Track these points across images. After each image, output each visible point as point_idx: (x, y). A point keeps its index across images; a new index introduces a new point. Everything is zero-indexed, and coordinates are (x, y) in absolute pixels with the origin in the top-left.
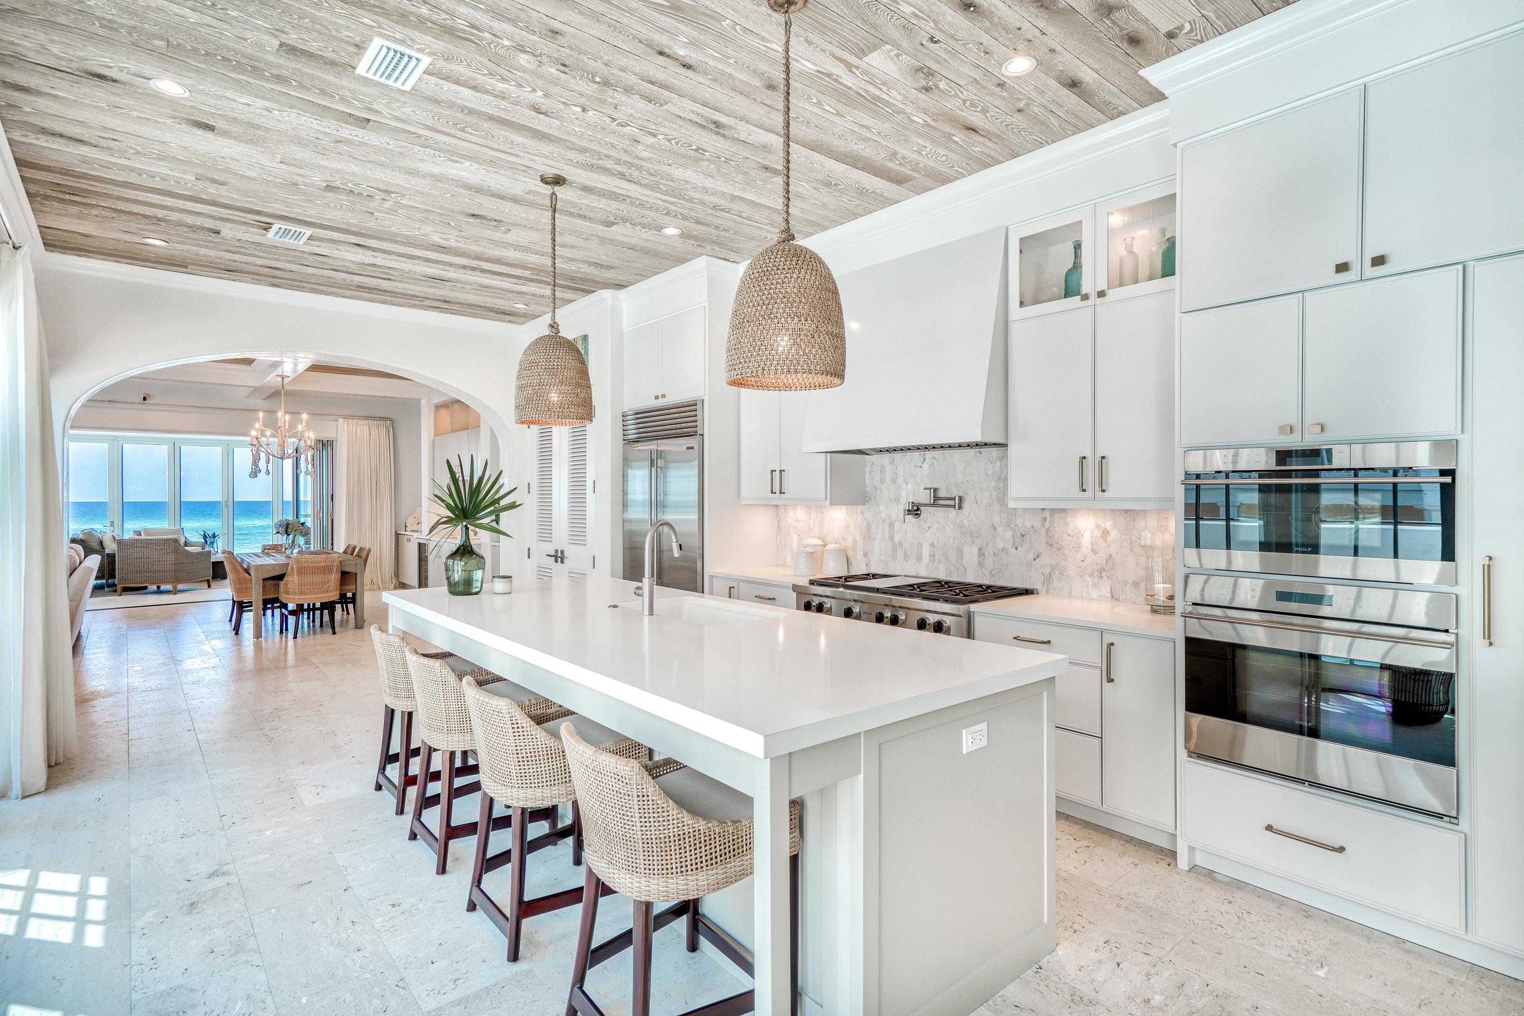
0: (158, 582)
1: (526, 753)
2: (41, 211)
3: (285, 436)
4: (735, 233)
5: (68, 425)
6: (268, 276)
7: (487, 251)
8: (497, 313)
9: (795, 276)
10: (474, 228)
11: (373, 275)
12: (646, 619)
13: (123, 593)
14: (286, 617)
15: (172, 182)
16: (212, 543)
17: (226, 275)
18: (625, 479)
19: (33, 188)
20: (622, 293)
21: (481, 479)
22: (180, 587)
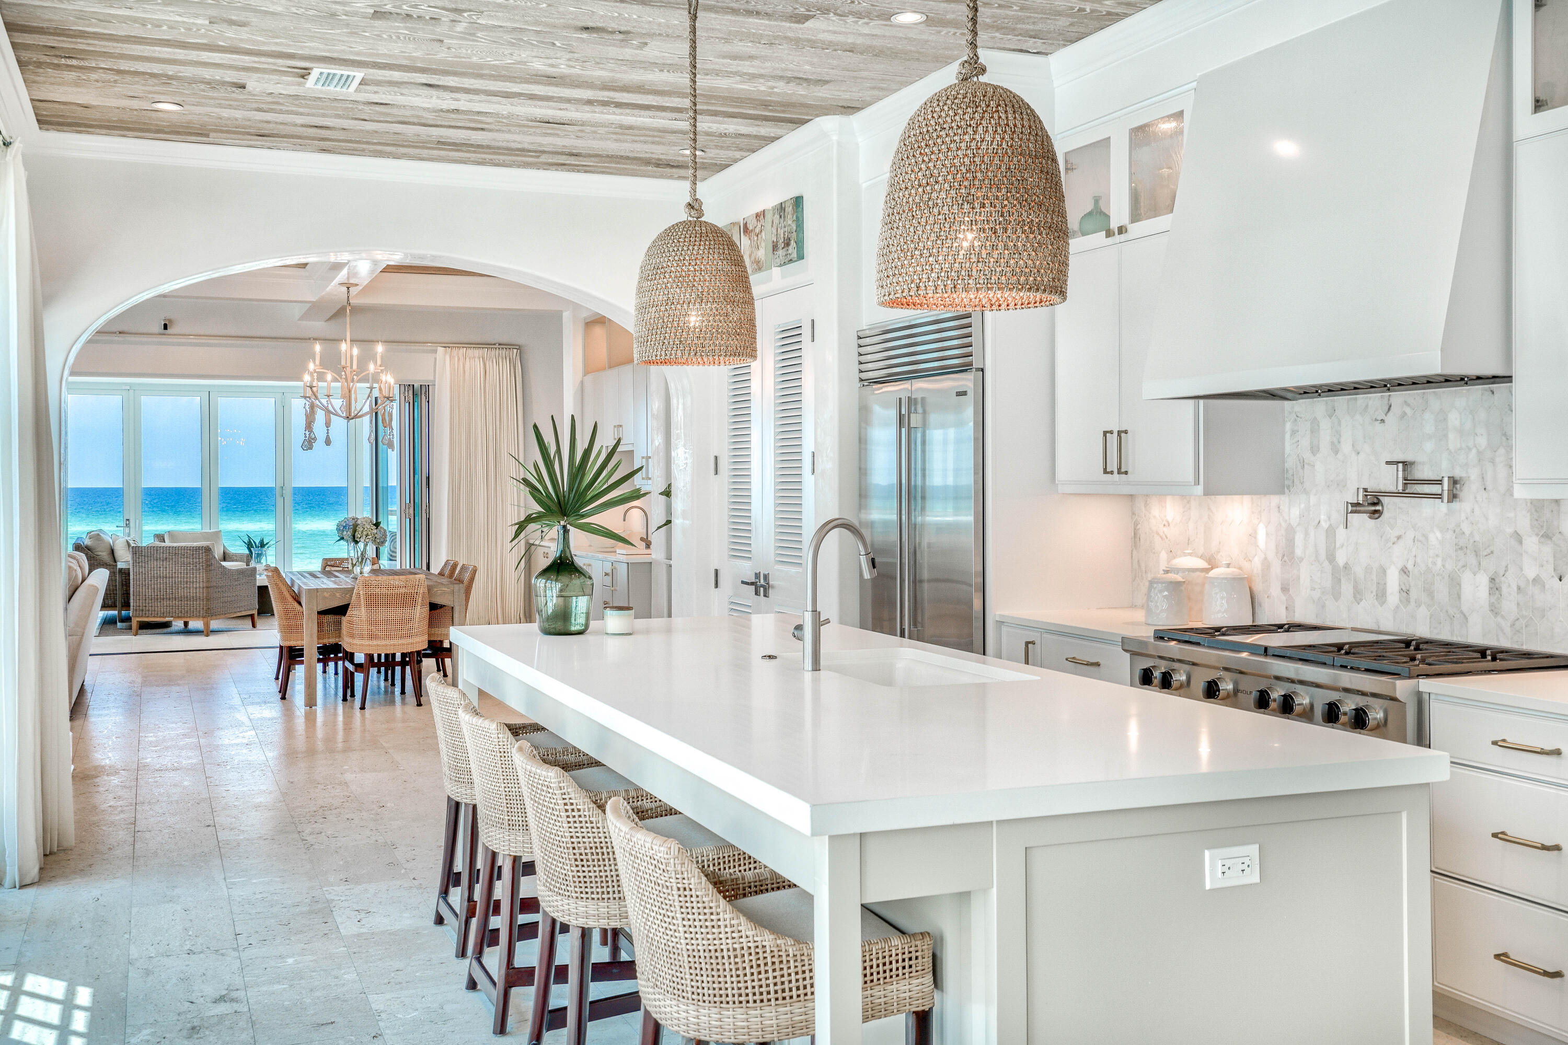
0: (185, 616)
1: (585, 849)
2: (34, 82)
3: (353, 381)
4: (1022, 9)
5: (66, 372)
6: (314, 139)
7: (618, 75)
8: (658, 165)
9: (967, 137)
10: (590, 46)
11: (459, 124)
12: (808, 676)
13: (140, 631)
14: (352, 674)
15: (182, 30)
16: (259, 556)
17: (260, 141)
18: (863, 446)
19: (26, 55)
20: (856, 120)
21: (587, 453)
22: (215, 624)
